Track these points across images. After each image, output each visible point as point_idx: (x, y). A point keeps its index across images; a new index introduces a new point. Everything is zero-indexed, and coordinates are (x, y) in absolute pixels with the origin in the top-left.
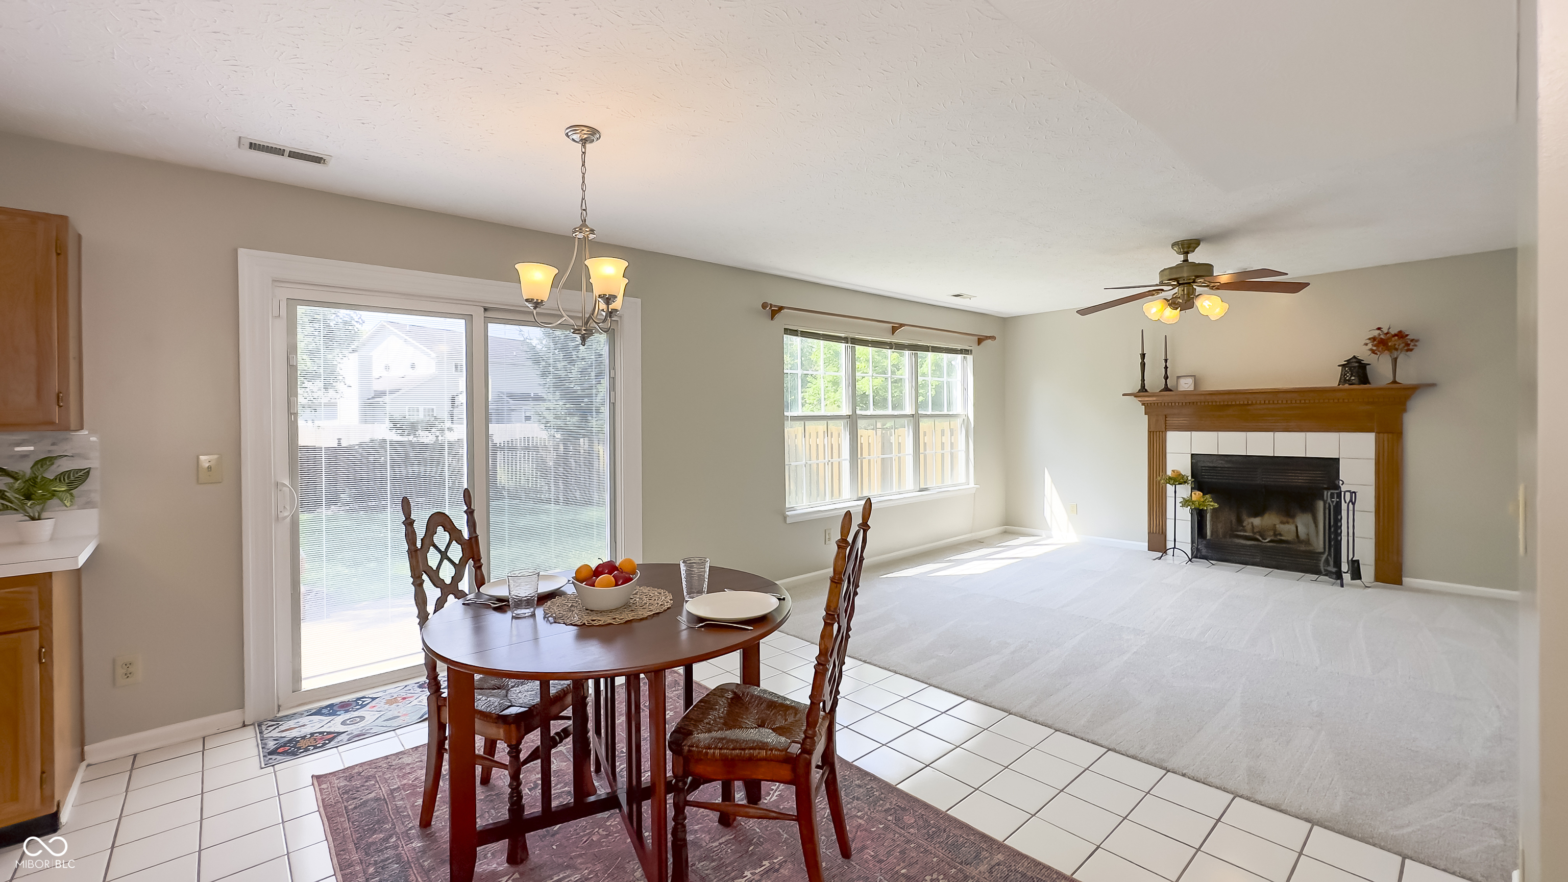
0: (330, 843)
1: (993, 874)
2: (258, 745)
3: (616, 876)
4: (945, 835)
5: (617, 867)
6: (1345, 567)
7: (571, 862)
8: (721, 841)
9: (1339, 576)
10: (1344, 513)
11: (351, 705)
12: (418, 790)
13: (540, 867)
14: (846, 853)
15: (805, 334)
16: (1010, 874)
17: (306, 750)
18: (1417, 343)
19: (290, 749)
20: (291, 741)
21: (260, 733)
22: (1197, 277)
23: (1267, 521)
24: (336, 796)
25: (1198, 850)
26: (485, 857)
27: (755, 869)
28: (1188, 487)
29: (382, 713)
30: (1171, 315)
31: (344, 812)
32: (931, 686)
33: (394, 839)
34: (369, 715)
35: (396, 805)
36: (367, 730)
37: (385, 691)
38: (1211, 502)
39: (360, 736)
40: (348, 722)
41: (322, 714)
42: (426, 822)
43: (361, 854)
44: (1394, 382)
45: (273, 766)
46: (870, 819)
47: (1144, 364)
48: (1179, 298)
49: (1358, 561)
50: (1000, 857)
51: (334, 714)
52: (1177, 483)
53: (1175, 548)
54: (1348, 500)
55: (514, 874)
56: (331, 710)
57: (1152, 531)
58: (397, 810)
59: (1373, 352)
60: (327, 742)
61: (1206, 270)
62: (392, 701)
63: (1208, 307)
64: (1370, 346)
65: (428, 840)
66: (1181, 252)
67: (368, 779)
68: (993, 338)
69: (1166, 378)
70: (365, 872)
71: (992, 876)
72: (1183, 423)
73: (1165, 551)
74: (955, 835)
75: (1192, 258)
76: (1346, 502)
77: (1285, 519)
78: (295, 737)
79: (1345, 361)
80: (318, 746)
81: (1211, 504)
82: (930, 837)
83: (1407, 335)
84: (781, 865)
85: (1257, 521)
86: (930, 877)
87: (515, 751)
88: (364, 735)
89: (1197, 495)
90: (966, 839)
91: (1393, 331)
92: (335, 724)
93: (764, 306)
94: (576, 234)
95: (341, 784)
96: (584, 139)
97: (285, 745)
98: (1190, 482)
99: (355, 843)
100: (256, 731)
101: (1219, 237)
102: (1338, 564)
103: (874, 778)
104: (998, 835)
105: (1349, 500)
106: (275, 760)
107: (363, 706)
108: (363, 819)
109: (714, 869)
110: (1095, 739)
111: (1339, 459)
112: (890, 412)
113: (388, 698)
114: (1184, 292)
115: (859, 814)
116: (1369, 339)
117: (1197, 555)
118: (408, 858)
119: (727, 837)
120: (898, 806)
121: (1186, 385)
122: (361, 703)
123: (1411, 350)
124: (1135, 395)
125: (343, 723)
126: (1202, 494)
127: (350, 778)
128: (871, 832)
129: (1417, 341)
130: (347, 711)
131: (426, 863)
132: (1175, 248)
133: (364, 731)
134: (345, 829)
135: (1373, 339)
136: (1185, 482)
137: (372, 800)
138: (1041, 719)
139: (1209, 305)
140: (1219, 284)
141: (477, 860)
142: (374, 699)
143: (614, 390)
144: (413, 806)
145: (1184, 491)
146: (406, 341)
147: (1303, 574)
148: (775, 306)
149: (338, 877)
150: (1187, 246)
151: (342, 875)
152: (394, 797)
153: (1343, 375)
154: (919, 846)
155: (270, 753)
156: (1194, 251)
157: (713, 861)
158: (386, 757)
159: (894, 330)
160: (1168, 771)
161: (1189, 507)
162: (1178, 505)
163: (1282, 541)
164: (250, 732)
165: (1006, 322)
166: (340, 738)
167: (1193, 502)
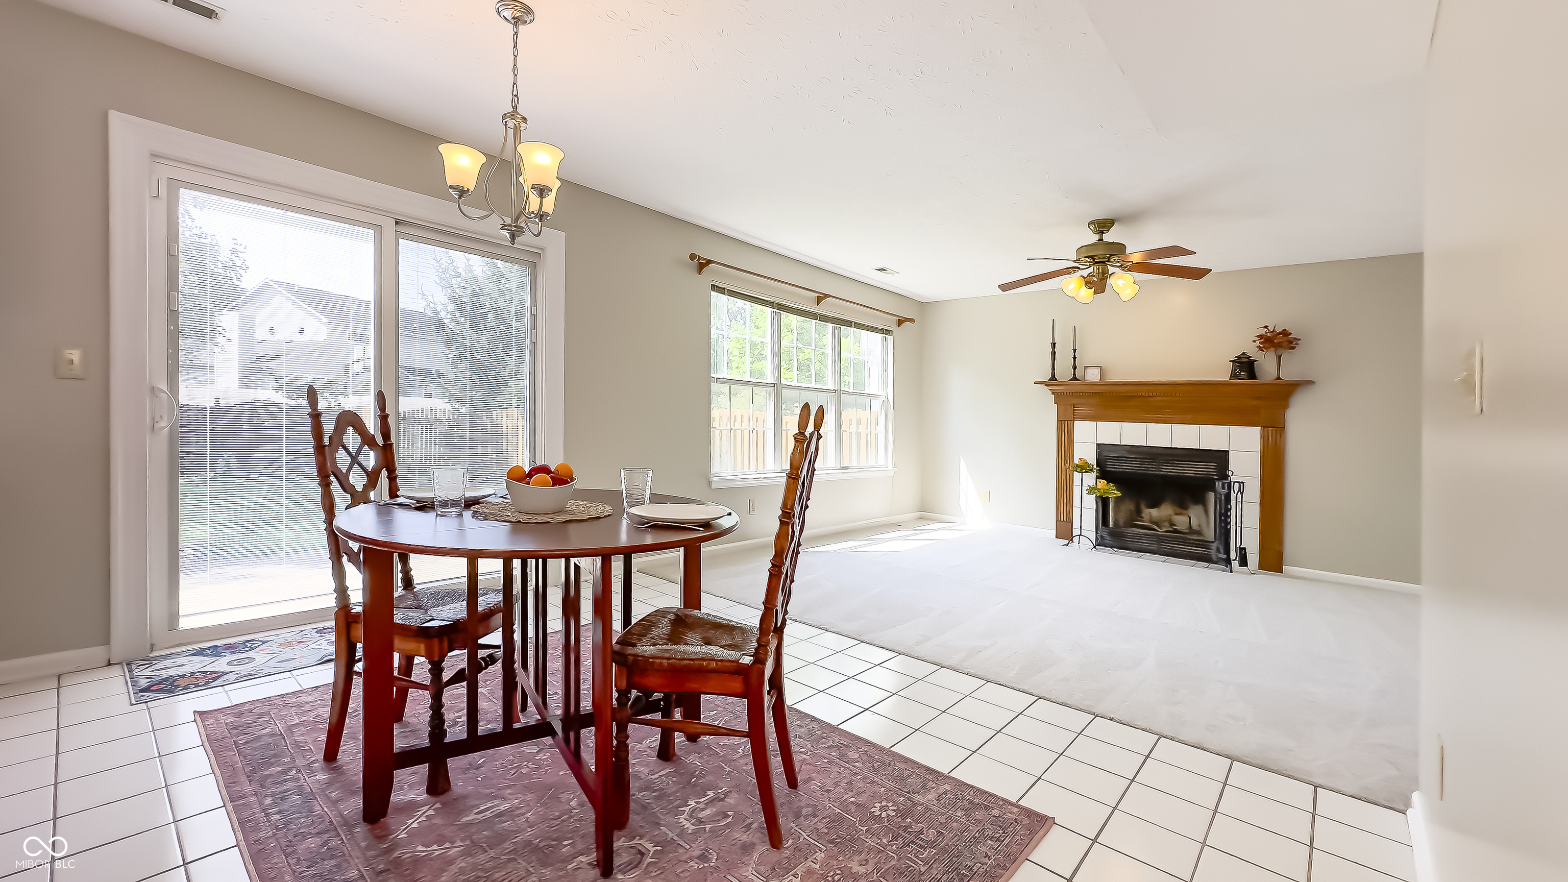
0: (217, 775)
1: (941, 802)
2: (127, 683)
3: (549, 805)
4: (890, 768)
5: (550, 797)
6: (1233, 555)
7: (499, 792)
8: (661, 774)
9: (1228, 562)
10: (1233, 503)
11: (238, 647)
12: (321, 726)
13: (465, 797)
14: (792, 782)
15: (732, 294)
16: (958, 801)
17: (186, 688)
18: (1299, 342)
19: (166, 687)
20: (167, 679)
21: (129, 671)
22: (1111, 255)
23: (1164, 511)
24: (223, 732)
25: (1133, 780)
26: (402, 788)
27: (699, 799)
28: (1093, 475)
29: (275, 655)
30: (1086, 294)
31: (234, 746)
32: (863, 642)
33: (294, 772)
34: (259, 657)
35: (295, 740)
36: (258, 670)
37: (277, 635)
38: (1114, 490)
39: (250, 676)
40: (235, 662)
41: (204, 655)
42: (331, 753)
43: (255, 786)
44: (1278, 378)
45: (146, 702)
46: (814, 755)
47: (1055, 353)
48: (1095, 276)
49: (1245, 549)
50: (947, 787)
51: (219, 655)
52: (1084, 471)
53: (1081, 535)
54: (1236, 490)
55: (435, 804)
56: (215, 652)
57: (1059, 519)
58: (297, 745)
59: (1260, 349)
60: (212, 681)
61: (1119, 249)
62: (287, 644)
63: (1121, 285)
64: (1258, 343)
65: (334, 773)
66: (1097, 231)
67: (261, 715)
68: (912, 320)
69: (1075, 368)
70: (260, 803)
71: (941, 803)
72: (1088, 413)
73: (1071, 540)
74: (900, 769)
75: (1107, 237)
76: (1234, 493)
77: (1179, 511)
78: (171, 676)
79: (1235, 357)
80: (200, 684)
81: (1114, 493)
82: (876, 771)
83: (1290, 334)
84: (726, 794)
85: (1154, 512)
86: (880, 805)
87: (436, 669)
88: (255, 675)
89: (1102, 483)
90: (912, 772)
91: (1279, 330)
92: (221, 664)
93: (692, 257)
94: (506, 120)
95: (229, 721)
96: (516, 18)
97: (160, 683)
98: (1095, 470)
99: (247, 776)
100: (124, 670)
101: (1131, 217)
102: (1227, 552)
103: (814, 719)
104: (943, 768)
105: (1238, 489)
106: (148, 697)
107: (251, 649)
108: (257, 753)
109: (656, 798)
110: (1026, 688)
111: (1228, 451)
112: (813, 385)
113: (282, 641)
114: (1099, 271)
115: (803, 750)
116: (1257, 336)
117: (1100, 543)
118: (311, 789)
119: (667, 771)
120: (840, 743)
121: (1093, 376)
122: (249, 645)
123: (1294, 348)
124: (1046, 384)
125: (229, 664)
126: (1106, 482)
127: (240, 715)
128: (816, 766)
129: (1299, 340)
130: (232, 653)
131: (333, 795)
132: (1091, 227)
133: (254, 671)
134: (236, 763)
135: (1261, 337)
136: (1091, 470)
137: (265, 735)
138: (972, 671)
139: (1122, 284)
140: (1131, 263)
141: (393, 792)
142: (264, 642)
143: (535, 328)
144: (315, 741)
145: (1090, 479)
146: (294, 303)
147: (1195, 562)
148: (704, 259)
149: (229, 808)
150: (1102, 226)
151: (233, 806)
152: (292, 733)
153: (1234, 370)
154: (865, 778)
155: (142, 691)
156: (1108, 231)
157: (655, 791)
158: (282, 696)
159: (819, 300)
160: (1097, 716)
161: (1095, 495)
162: (1085, 492)
163: (1176, 531)
164: (116, 671)
165: (924, 306)
166: (225, 677)
167: (1099, 490)
